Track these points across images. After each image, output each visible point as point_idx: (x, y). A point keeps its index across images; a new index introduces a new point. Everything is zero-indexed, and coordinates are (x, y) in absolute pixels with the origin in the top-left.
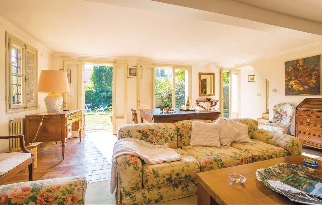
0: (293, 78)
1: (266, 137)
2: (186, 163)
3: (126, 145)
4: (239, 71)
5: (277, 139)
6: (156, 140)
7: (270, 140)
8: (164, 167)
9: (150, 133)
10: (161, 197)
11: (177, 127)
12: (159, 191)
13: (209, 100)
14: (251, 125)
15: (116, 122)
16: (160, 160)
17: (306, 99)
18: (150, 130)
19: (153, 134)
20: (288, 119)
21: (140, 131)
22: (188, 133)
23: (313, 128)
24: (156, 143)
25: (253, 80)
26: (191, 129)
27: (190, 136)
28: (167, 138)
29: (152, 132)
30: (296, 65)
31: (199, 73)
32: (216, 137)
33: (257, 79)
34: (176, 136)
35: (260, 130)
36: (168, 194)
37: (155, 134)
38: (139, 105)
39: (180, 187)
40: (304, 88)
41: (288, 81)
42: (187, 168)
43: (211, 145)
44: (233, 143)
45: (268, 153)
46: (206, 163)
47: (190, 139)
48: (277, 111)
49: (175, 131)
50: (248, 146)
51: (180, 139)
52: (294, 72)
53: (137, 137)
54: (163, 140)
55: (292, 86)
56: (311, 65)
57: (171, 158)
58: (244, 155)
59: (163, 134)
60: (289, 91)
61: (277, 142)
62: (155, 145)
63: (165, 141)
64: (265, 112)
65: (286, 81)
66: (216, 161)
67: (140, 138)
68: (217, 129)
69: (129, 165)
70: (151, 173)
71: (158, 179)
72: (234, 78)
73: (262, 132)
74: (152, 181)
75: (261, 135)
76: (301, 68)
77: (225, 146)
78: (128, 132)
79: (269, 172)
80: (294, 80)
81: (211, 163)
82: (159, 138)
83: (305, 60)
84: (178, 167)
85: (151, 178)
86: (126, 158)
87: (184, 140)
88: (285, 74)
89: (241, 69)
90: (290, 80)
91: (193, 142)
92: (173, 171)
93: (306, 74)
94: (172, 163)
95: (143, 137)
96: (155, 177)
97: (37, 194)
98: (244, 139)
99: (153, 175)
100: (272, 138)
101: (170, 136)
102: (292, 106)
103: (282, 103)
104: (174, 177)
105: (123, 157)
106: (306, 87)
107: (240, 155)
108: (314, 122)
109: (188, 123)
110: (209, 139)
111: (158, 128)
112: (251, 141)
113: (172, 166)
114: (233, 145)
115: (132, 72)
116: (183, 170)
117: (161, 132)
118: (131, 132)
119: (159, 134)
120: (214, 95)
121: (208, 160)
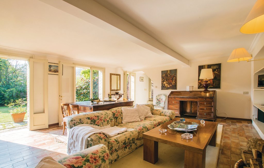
0: (165, 80)
1: (160, 113)
2: (131, 132)
3: (87, 129)
4: (135, 74)
5: (165, 112)
6: (102, 123)
7: (162, 114)
8: (121, 136)
9: (96, 119)
10: (118, 157)
11: (113, 112)
12: (117, 153)
13: (117, 94)
14: (151, 107)
15: (34, 117)
16: (116, 133)
17: (172, 91)
18: (96, 117)
19: (99, 119)
20: (163, 103)
21: (89, 118)
22: (121, 116)
23: (175, 106)
24: (101, 125)
25: (142, 80)
26: (122, 113)
27: (122, 117)
28: (108, 121)
29: (98, 118)
30: (167, 73)
31: (110, 74)
32: (137, 116)
33: (144, 79)
34: (113, 119)
35: (155, 109)
36: (122, 153)
37: (100, 119)
38: (61, 100)
39: (128, 147)
40: (170, 86)
41: (163, 82)
42: (133, 134)
43: (135, 121)
44: (146, 118)
45: (164, 120)
46: (140, 130)
47: (122, 119)
48: (158, 99)
49: (112, 115)
50: (153, 119)
51: (116, 120)
52: (166, 77)
53: (87, 123)
54: (106, 122)
55: (165, 85)
56: (173, 74)
57: (121, 131)
58: (155, 122)
59: (105, 118)
60: (163, 87)
61: (165, 114)
62: (101, 126)
63: (107, 123)
64: (148, 100)
65: (162, 82)
66: (144, 128)
67: (89, 123)
68: (137, 111)
69: (101, 139)
70: (115, 142)
71: (119, 144)
72: (132, 79)
73: (157, 110)
74: (115, 147)
75: (157, 112)
76: (169, 75)
77: (142, 120)
78: (80, 120)
79: (172, 126)
80: (166, 81)
81: (142, 129)
82: (103, 121)
83: (171, 71)
84: (128, 135)
85: (115, 145)
86: (97, 136)
87: (119, 121)
88: (162, 78)
89: (137, 73)
90: (164, 81)
91: (125, 121)
92: (126, 137)
93: (171, 79)
94: (124, 133)
95: (92, 122)
96: (117, 144)
97: (88, 158)
98: (150, 115)
99: (116, 142)
100: (162, 112)
101: (110, 119)
102: (165, 96)
103: (160, 94)
104: (127, 141)
105: (94, 135)
106: (171, 85)
107: (154, 123)
108: (175, 103)
109: (119, 109)
110: (134, 118)
111: (101, 114)
112: (153, 116)
113: (125, 135)
114: (146, 119)
115: (52, 69)
116: (131, 136)
117: (104, 117)
118: (82, 120)
119: (103, 118)
120: (120, 90)
121: (141, 128)
